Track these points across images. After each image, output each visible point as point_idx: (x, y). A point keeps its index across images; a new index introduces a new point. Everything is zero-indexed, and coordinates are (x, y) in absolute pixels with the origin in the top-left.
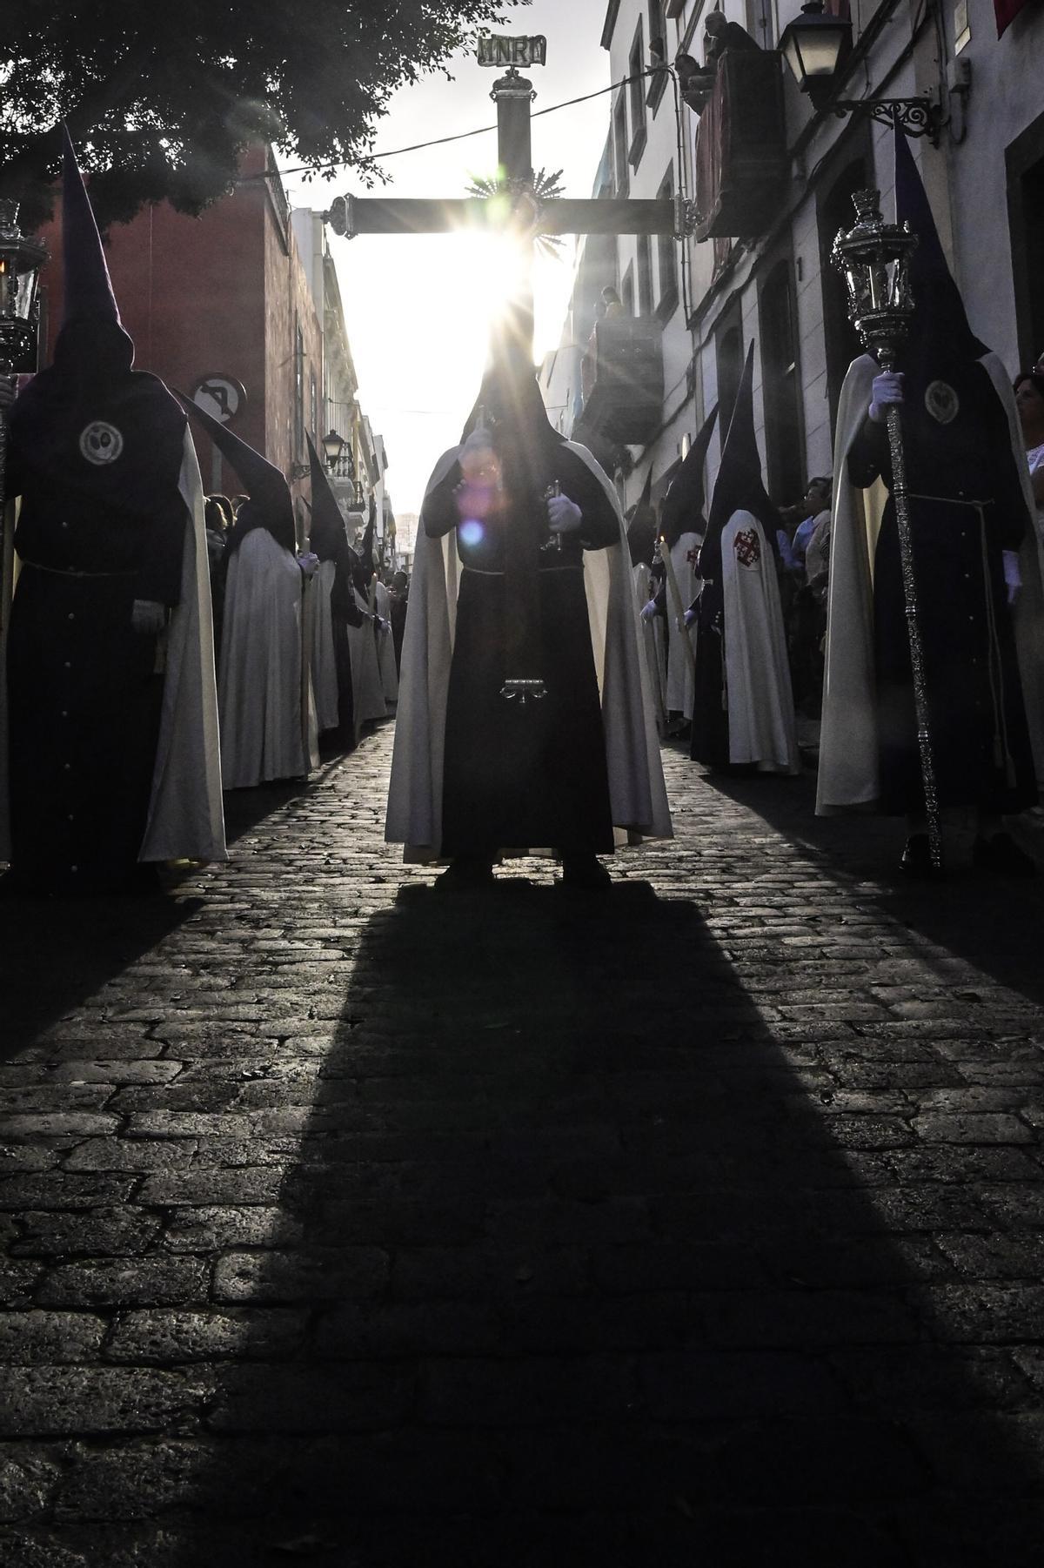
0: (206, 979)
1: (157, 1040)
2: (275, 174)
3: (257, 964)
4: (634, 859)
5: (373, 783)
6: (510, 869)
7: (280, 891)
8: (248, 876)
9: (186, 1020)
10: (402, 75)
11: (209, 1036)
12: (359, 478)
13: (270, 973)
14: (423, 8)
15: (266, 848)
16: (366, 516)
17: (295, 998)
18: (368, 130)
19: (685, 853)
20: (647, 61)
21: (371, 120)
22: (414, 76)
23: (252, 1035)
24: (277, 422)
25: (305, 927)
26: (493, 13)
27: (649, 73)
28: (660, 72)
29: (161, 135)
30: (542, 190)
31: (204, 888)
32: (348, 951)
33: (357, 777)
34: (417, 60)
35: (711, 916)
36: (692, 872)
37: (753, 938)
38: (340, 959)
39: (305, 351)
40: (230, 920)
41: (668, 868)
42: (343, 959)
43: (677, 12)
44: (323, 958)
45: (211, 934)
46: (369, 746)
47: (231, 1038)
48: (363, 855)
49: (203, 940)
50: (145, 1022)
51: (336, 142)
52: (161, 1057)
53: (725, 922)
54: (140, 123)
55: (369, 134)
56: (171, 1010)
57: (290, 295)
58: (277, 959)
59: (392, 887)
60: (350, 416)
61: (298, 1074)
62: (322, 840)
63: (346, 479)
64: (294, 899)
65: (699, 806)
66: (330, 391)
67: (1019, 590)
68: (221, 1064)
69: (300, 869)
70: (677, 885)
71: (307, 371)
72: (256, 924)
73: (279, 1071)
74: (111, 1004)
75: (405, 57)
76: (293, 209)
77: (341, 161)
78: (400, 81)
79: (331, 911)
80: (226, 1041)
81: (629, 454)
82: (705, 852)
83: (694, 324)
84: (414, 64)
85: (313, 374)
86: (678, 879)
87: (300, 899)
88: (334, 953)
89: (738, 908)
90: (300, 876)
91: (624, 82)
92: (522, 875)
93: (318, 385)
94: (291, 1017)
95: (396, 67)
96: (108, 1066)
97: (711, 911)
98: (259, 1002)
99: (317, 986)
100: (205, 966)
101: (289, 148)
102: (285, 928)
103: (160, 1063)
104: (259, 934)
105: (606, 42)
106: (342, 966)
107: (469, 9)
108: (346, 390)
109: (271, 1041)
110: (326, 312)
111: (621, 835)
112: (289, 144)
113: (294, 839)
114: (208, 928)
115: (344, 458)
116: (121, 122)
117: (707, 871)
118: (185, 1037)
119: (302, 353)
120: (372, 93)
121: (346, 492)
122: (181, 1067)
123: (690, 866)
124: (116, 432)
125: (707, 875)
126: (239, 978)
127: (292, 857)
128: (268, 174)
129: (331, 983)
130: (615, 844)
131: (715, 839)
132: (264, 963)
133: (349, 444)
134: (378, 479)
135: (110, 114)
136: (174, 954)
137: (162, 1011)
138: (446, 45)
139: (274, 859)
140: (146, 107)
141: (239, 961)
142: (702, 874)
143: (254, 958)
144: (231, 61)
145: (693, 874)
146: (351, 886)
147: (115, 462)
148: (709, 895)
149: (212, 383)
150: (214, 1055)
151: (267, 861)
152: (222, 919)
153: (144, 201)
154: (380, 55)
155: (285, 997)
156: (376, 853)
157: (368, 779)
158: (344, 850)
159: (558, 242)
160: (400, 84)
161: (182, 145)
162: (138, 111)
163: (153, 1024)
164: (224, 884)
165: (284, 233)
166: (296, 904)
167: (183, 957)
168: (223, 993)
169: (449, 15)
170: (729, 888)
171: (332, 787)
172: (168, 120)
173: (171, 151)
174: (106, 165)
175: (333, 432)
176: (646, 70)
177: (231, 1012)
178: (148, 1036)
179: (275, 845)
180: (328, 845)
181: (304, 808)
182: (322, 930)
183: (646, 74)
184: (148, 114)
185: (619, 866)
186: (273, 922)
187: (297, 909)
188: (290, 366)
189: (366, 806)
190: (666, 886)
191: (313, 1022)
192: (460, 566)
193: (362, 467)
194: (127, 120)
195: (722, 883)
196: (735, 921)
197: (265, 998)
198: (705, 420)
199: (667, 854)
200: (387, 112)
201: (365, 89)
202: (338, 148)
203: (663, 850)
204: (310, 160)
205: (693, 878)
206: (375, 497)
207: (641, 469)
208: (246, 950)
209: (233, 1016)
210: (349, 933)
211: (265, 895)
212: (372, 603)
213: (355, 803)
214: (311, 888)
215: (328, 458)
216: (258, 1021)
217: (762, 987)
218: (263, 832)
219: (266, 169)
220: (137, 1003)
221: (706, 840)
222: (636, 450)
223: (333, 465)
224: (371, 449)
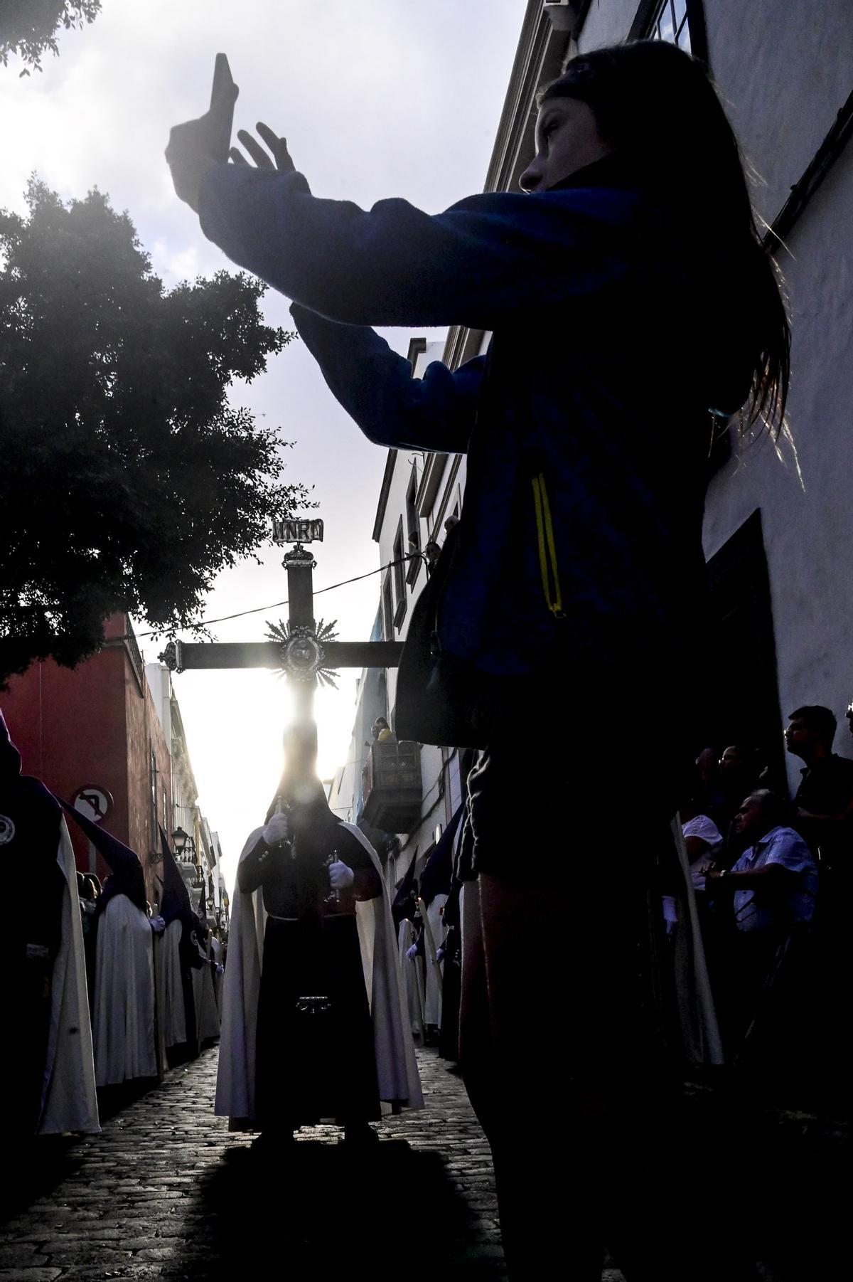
0: (81, 1213)
1: (44, 1254)
2: (132, 637)
3: (119, 1202)
4: (397, 1126)
5: (209, 1080)
6: (308, 1133)
7: (138, 1154)
8: (115, 1144)
9: (68, 1240)
10: (224, 561)
11: (82, 1250)
12: (201, 863)
13: (128, 1208)
14: (239, 511)
15: (130, 1125)
17: (146, 1224)
18: (199, 602)
19: (434, 1121)
20: (407, 549)
21: (201, 595)
22: (232, 562)
23: (114, 1249)
24: (137, 821)
25: (155, 1177)
26: (290, 514)
27: (408, 559)
28: (415, 558)
29: (45, 609)
30: (321, 636)
31: (82, 1153)
32: (186, 1192)
33: (198, 1076)
34: (234, 550)
35: (451, 1162)
36: (438, 1133)
37: (479, 1175)
38: (180, 1198)
39: (158, 769)
40: (102, 1174)
41: (421, 1131)
42: (182, 1197)
43: (427, 513)
44: (167, 1197)
45: (87, 1184)
46: (209, 1056)
47: (98, 1251)
48: (200, 1128)
49: (80, 1187)
50: (35, 1243)
51: (175, 611)
52: (47, 1265)
53: (460, 1165)
54: (30, 600)
55: (200, 605)
56: (55, 1234)
57: (146, 729)
58: (135, 1198)
59: (220, 1149)
60: (193, 817)
61: (145, 1273)
62: (171, 1119)
63: (191, 864)
64: (148, 1158)
65: (446, 1089)
66: (178, 798)
67: (674, 925)
68: (90, 1268)
69: (154, 1139)
70: (427, 1142)
71: (159, 784)
72: (120, 1176)
73: (131, 1271)
74: (11, 1232)
75: (226, 547)
76: (147, 664)
77: (180, 626)
78: (222, 565)
79: (175, 1166)
80: (94, 1253)
81: (398, 840)
82: (449, 1120)
84: (232, 552)
85: (164, 786)
86: (428, 1138)
87: (153, 1158)
88: (175, 1194)
89: (470, 1156)
90: (153, 1143)
91: (390, 565)
92: (315, 1138)
93: (168, 793)
94: (142, 1236)
95: (219, 555)
96: (8, 1272)
97: (450, 1158)
98: (120, 1227)
99: (162, 1215)
100: (81, 1204)
101: (140, 617)
102: (140, 1178)
103: (45, 1269)
104: (121, 1182)
105: (376, 536)
106: (181, 1202)
107: (272, 511)
108: (189, 798)
109: (127, 1252)
110: (173, 740)
111: (386, 1107)
112: (140, 613)
113: (149, 1119)
114: (85, 1180)
115: (189, 848)
116: (15, 599)
117: (449, 1132)
118: (65, 1251)
119: (155, 771)
120: (202, 574)
121: (190, 873)
122: (61, 1271)
123: (437, 1129)
124: (10, 821)
125: (449, 1134)
126: (105, 1212)
127: (148, 1131)
128: (127, 637)
129: (172, 1213)
130: (382, 1114)
131: (457, 1111)
132: (124, 1201)
133: (192, 838)
134: (215, 864)
135: (7, 593)
136: (59, 1197)
137: (48, 1235)
138: (256, 539)
139: (135, 1133)
140: (34, 587)
141: (105, 1201)
142: (445, 1135)
143: (118, 1198)
144: (96, 552)
145: (440, 1134)
146: (190, 1149)
147: (10, 842)
148: (448, 1148)
149: (87, 792)
150: (85, 1262)
151: (130, 1134)
152: (95, 1174)
153: (35, 657)
154: (207, 546)
155: (137, 1223)
156: (209, 1126)
157: (206, 1077)
158: (186, 1125)
159: (334, 674)
160: (223, 568)
161: (61, 616)
162: (28, 590)
163: (41, 1244)
164: (98, 1150)
165: (140, 681)
166: (150, 1162)
167: (66, 1199)
168: (94, 1223)
169: (258, 516)
170: (464, 1143)
171: (180, 1083)
172: (51, 596)
173: (54, 620)
174: (5, 632)
175: (180, 828)
176: (405, 556)
177: (99, 1234)
178: (38, 1252)
179: (136, 1123)
180: (175, 1122)
181: (158, 1098)
182: (167, 1179)
183: (405, 559)
184: (35, 593)
185: (384, 1131)
186: (132, 1174)
187: (150, 1165)
188: (146, 780)
189: (204, 1095)
190: (419, 1143)
191: (158, 1239)
192: (266, 915)
193: (202, 855)
194: (20, 597)
195: (460, 1140)
196: (467, 1165)
197: (124, 1224)
198: (453, 814)
199: (421, 1122)
200: (213, 589)
201: (196, 571)
202: (177, 616)
203: (419, 1119)
204: (156, 625)
205: (438, 1137)
206: (213, 877)
207: (407, 851)
208: (111, 1193)
209: (101, 1237)
210: (187, 1180)
211: (127, 1156)
212: (209, 950)
213: (196, 1094)
214: (161, 1151)
215: (177, 848)
216: (118, 1240)
217: (484, 1207)
218: (129, 1115)
219: (126, 633)
220: (30, 1230)
221: (450, 1112)
222: (402, 838)
223: (180, 854)
224: (209, 842)
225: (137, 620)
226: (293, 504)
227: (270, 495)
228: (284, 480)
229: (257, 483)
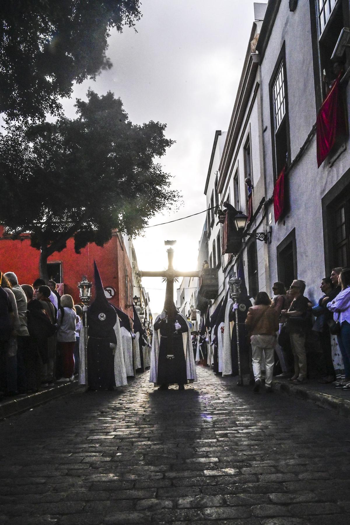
2: (121, 237)
12: (142, 306)
16: (144, 316)
57: (124, 261)
63: (139, 307)
66: (134, 284)
71: (128, 279)
75: (152, 210)
77: (137, 235)
83: (224, 271)
84: (154, 212)
85: (130, 280)
93: (131, 283)
95: (150, 213)
108: (138, 282)
112: (125, 232)
115: (139, 302)
119: (127, 275)
133: (140, 297)
149: (108, 289)
175: (136, 296)
188: (124, 279)
192: (161, 336)
193: (143, 302)
202: (137, 232)
204: (130, 236)
206: (147, 310)
207: (214, 305)
224: (145, 297)
225: (124, 234)
226: (174, 196)
227: (167, 193)
228: (171, 188)
229: (163, 189)
